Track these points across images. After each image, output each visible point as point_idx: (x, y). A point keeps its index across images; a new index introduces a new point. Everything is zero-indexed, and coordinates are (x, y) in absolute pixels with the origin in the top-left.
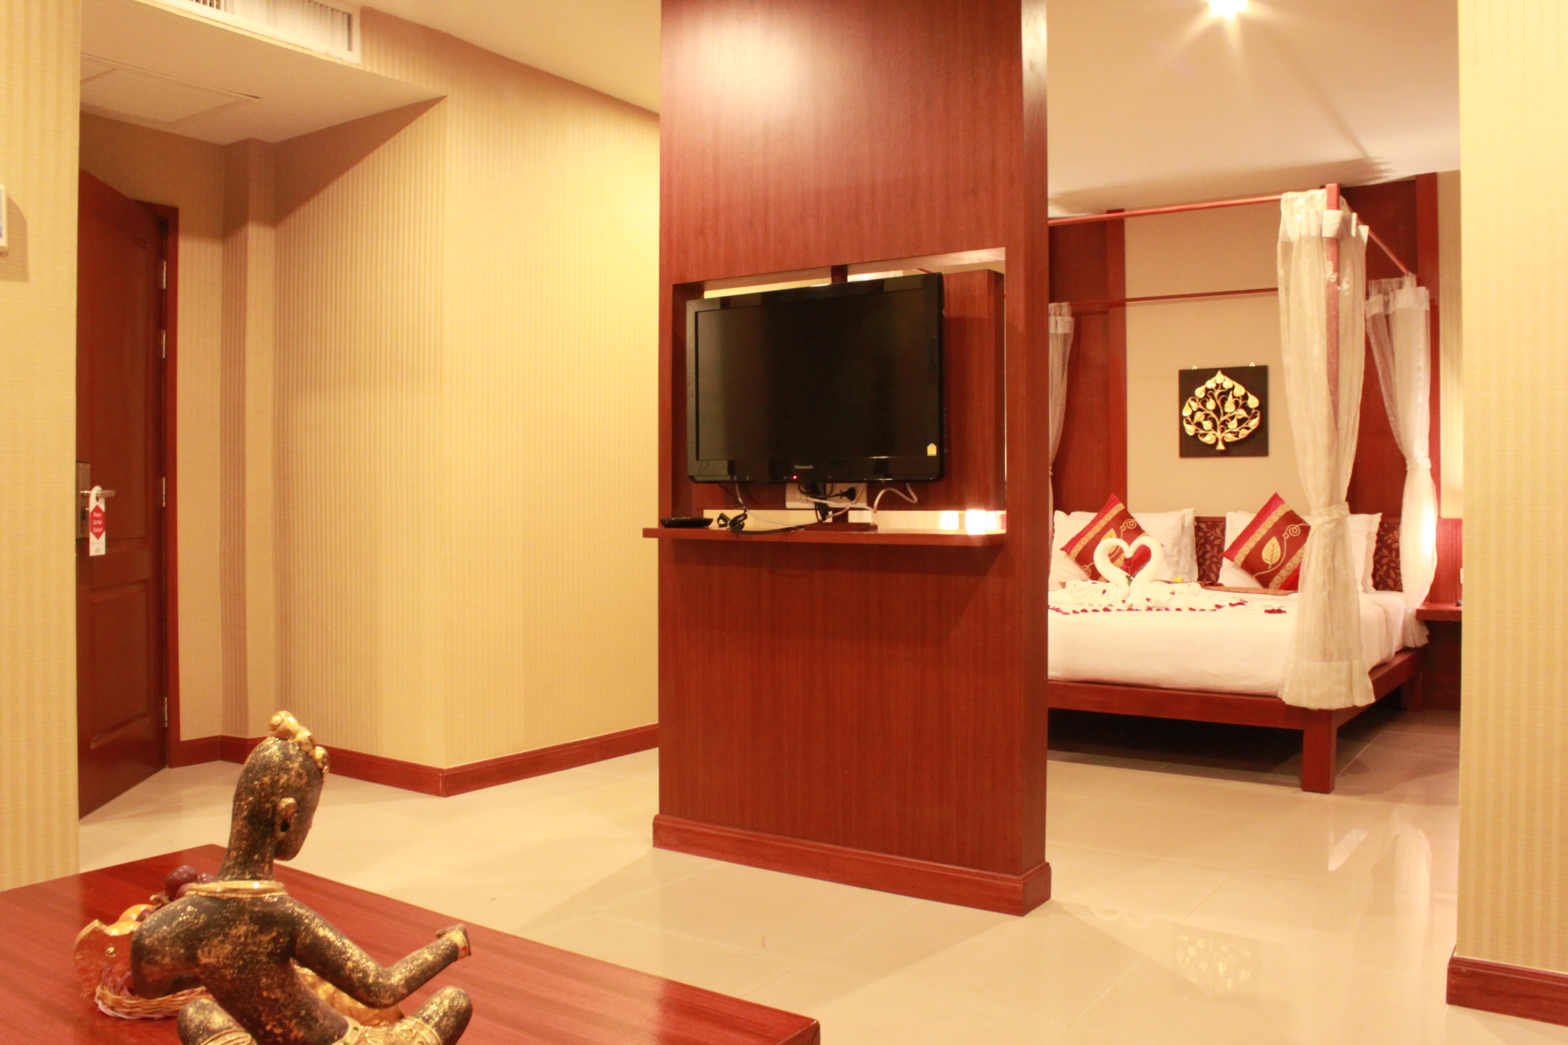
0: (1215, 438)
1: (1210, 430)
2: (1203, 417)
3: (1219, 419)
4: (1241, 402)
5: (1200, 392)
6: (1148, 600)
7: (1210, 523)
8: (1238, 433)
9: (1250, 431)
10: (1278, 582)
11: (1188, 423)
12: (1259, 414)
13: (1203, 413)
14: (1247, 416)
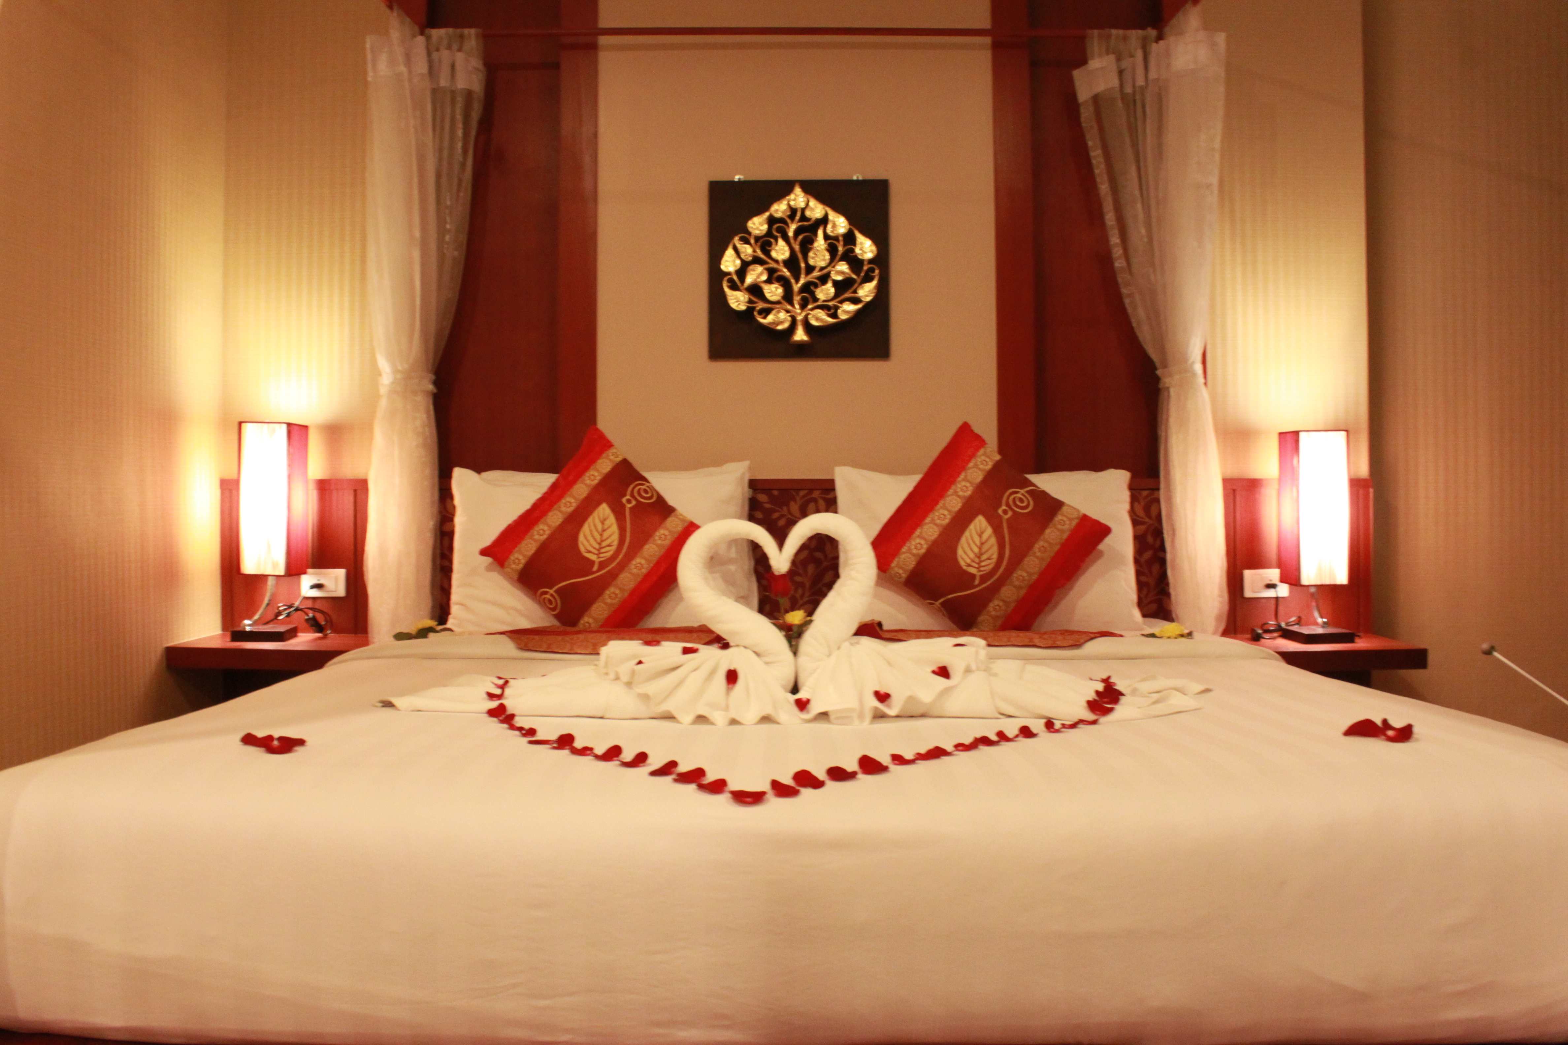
0: (789, 319)
1: (778, 303)
2: (764, 277)
3: (797, 281)
4: (841, 249)
5: (758, 225)
6: (883, 697)
7: (776, 493)
8: (836, 308)
9: (859, 306)
10: (998, 614)
11: (734, 287)
12: (877, 272)
13: (766, 266)
14: (854, 276)
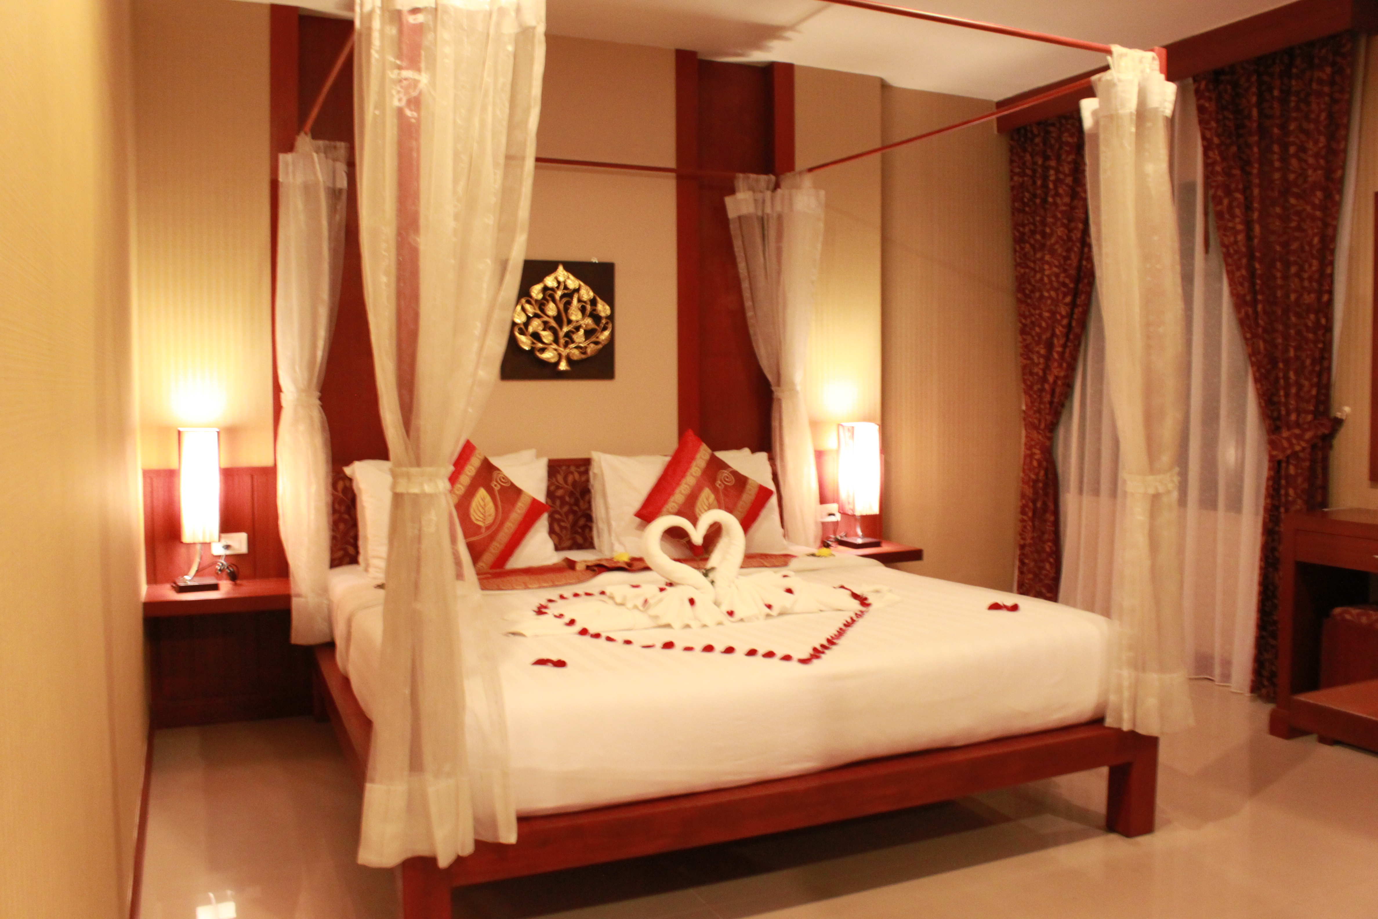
0: (557, 355)
1: (550, 344)
2: (541, 327)
3: (562, 330)
4: (588, 308)
5: (538, 291)
8: (585, 348)
9: (600, 346)
11: (522, 333)
12: (609, 324)
13: (542, 320)
14: (596, 327)
